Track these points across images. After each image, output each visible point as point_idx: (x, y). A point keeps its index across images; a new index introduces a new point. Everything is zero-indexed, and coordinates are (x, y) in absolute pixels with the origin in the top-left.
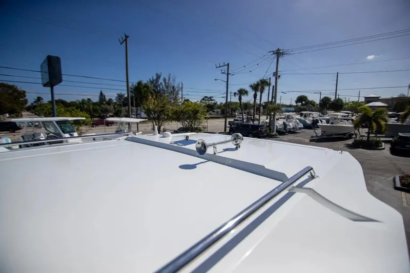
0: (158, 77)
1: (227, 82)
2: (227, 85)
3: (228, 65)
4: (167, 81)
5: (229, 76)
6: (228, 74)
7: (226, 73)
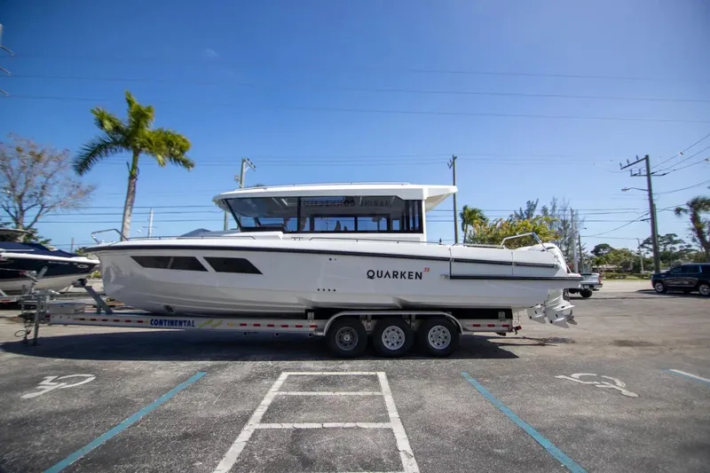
0: (532, 207)
1: (650, 190)
2: (650, 195)
3: (647, 158)
4: (550, 213)
5: (652, 178)
6: (649, 175)
7: (645, 173)
